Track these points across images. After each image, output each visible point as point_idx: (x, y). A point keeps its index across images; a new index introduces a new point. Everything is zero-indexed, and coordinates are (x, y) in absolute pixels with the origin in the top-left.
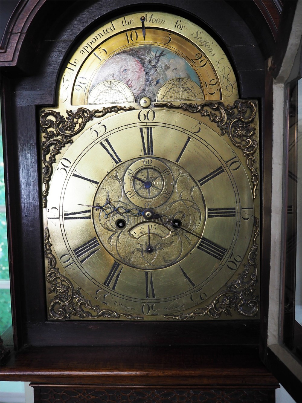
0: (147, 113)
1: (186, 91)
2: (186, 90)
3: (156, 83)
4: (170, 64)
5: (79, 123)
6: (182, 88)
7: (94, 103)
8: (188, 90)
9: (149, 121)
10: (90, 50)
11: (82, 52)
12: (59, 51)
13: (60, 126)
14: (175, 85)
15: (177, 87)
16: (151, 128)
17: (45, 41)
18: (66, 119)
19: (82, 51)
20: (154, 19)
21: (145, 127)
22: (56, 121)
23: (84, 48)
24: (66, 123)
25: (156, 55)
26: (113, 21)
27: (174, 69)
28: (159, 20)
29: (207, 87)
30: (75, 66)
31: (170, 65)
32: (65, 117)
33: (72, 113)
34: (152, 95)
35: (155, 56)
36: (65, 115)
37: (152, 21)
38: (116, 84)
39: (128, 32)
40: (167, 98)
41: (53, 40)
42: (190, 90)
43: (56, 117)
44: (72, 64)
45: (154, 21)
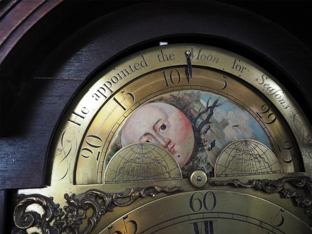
0: (203, 197)
1: (257, 160)
2: (257, 158)
3: (210, 146)
4: (229, 119)
5: (88, 217)
6: (251, 155)
7: (114, 180)
8: (259, 158)
9: (208, 211)
10: (108, 94)
11: (95, 96)
12: (60, 96)
13: (52, 224)
14: (240, 151)
15: (243, 153)
16: (211, 223)
17: (35, 78)
18: (63, 210)
19: (96, 94)
20: (204, 55)
21: (202, 222)
22: (45, 216)
23: (98, 91)
24: (63, 217)
25: (207, 105)
26: (145, 53)
27: (235, 126)
28: (210, 58)
29: (280, 152)
30: (83, 118)
31: (229, 121)
32: (62, 207)
33: (77, 201)
34: (206, 164)
35: (205, 106)
36: (62, 203)
37: (201, 57)
38: (151, 149)
39: (166, 71)
40: (231, 170)
41: (50, 78)
42: (261, 158)
43: (45, 208)
44: (78, 115)
45: (203, 58)
